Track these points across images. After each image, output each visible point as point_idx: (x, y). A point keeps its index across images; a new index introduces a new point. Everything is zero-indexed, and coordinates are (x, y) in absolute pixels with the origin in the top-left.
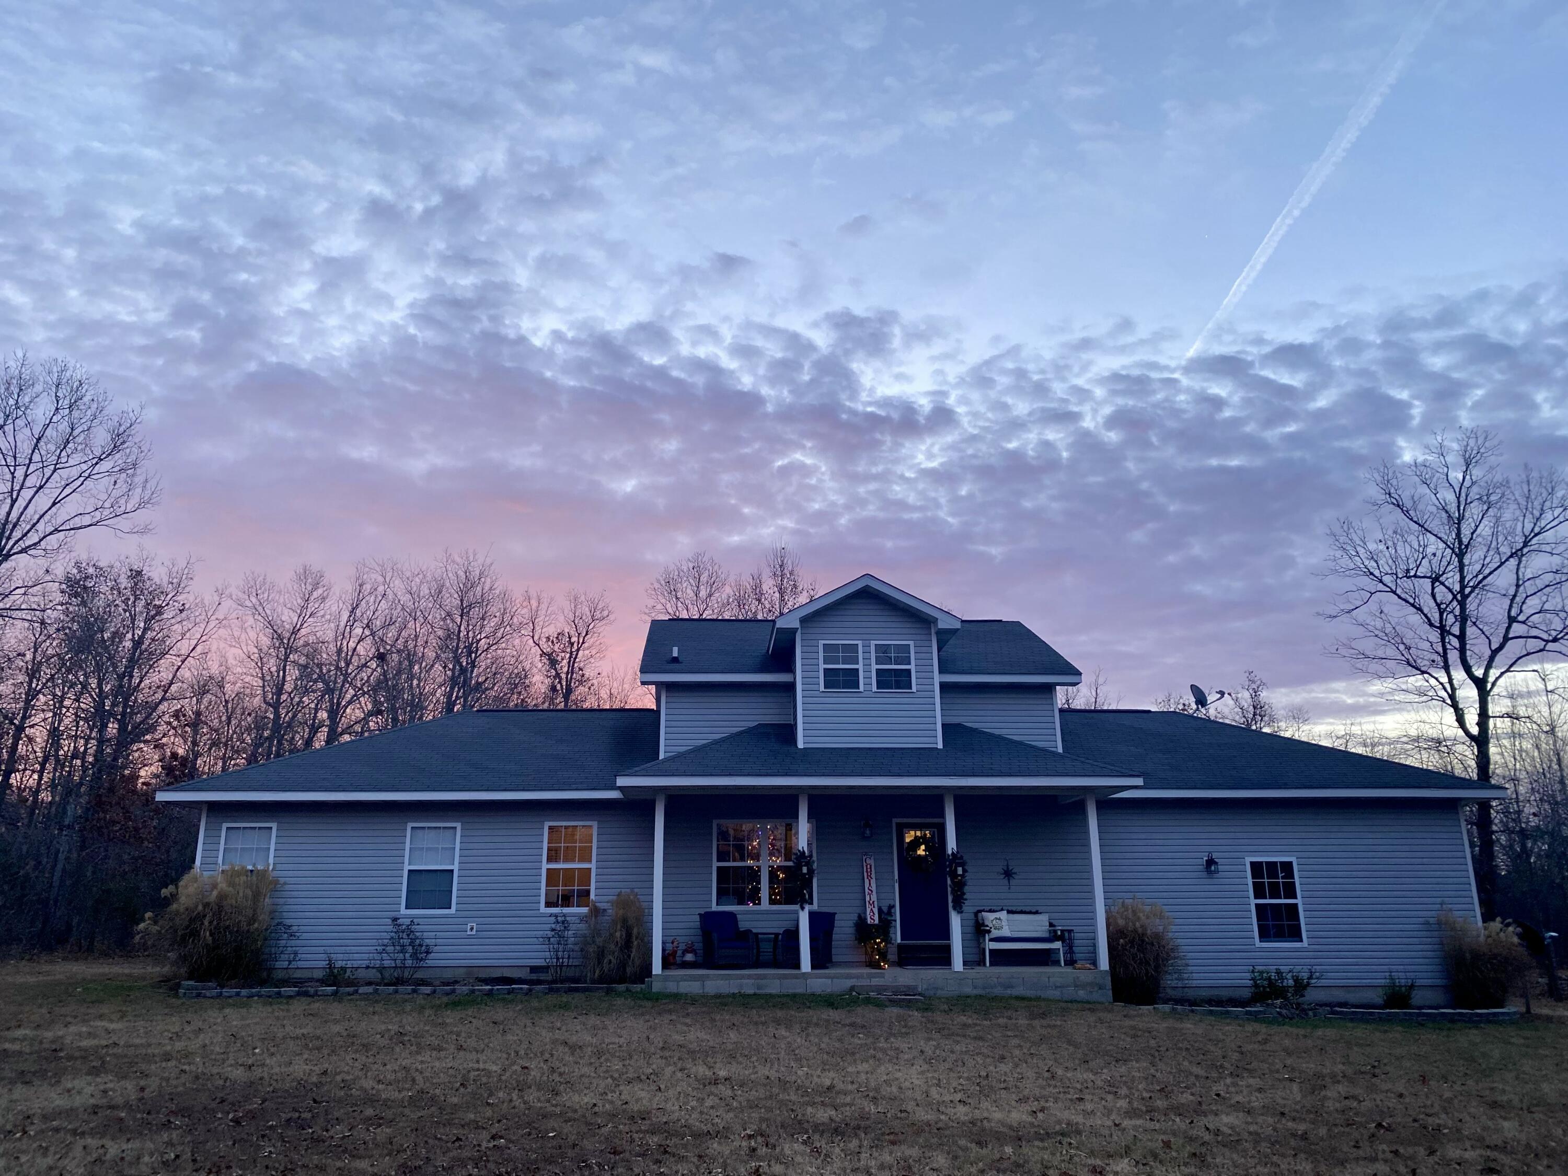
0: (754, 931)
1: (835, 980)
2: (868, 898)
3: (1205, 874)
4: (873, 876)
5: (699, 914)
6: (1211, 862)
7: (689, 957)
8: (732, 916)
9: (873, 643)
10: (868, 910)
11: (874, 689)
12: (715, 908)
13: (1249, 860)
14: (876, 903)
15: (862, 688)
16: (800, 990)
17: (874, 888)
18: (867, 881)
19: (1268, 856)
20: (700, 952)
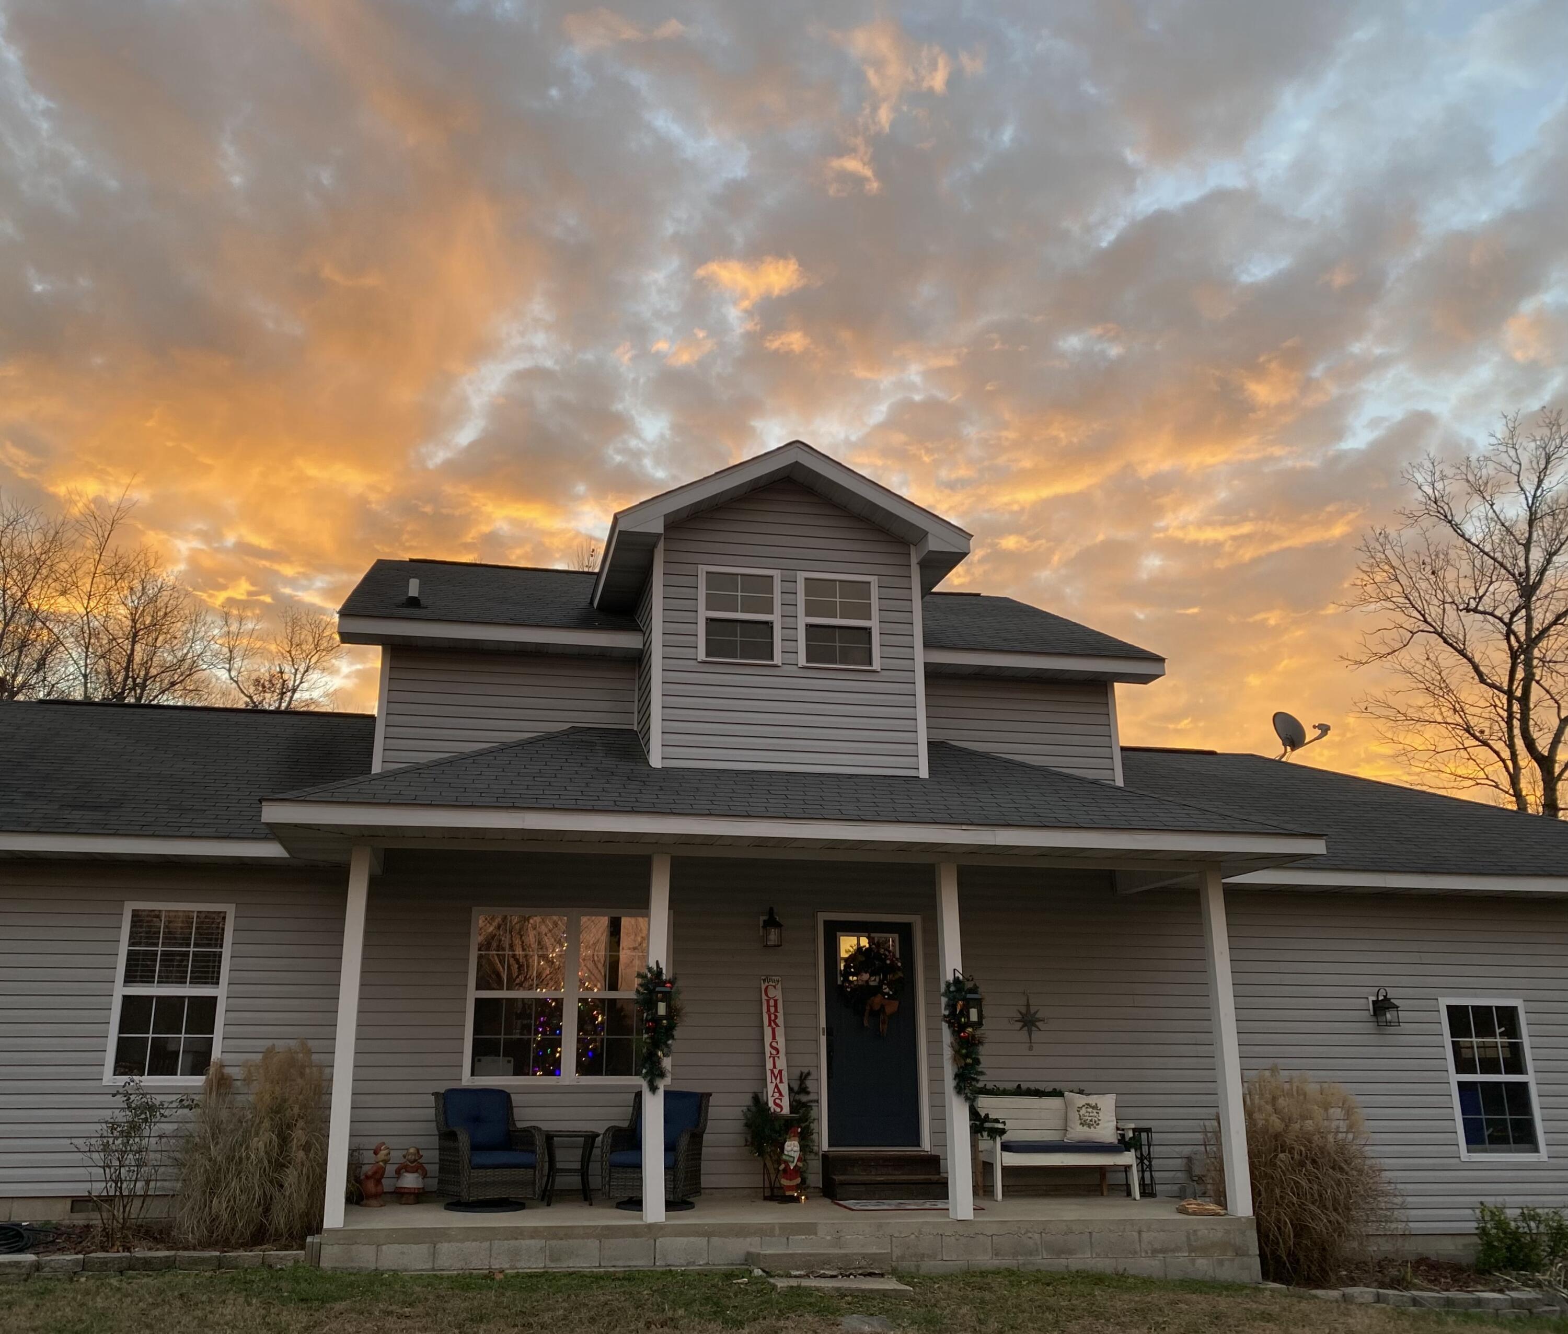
0: (545, 1126)
1: (715, 1240)
2: (769, 1065)
3: (1370, 1027)
4: (780, 1021)
5: (436, 1094)
6: (1382, 1007)
7: (410, 1181)
8: (503, 1097)
9: (801, 576)
10: (771, 1088)
11: (802, 660)
12: (467, 1080)
13: (1445, 1002)
14: (785, 1073)
15: (778, 659)
16: (641, 1263)
17: (781, 1043)
18: (768, 1032)
19: (1476, 996)
20: (433, 1169)
